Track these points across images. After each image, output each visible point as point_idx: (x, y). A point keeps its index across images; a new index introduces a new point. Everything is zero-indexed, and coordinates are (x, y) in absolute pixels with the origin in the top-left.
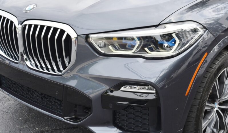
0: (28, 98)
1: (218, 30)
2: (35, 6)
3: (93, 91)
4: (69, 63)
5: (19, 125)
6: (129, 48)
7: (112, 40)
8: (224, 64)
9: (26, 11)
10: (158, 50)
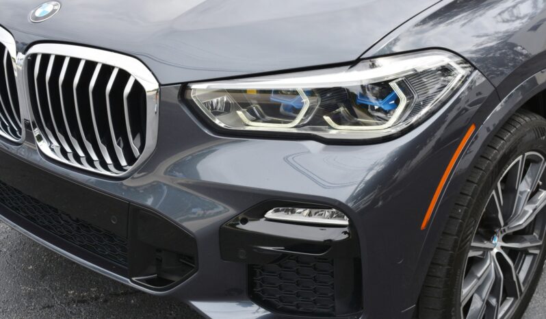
0: (44, 227)
1: (506, 61)
2: (57, 8)
3: (205, 213)
4: (141, 149)
5: (27, 285)
6: (287, 113)
7: (244, 94)
8: (516, 147)
9: (37, 18)
10: (356, 119)
